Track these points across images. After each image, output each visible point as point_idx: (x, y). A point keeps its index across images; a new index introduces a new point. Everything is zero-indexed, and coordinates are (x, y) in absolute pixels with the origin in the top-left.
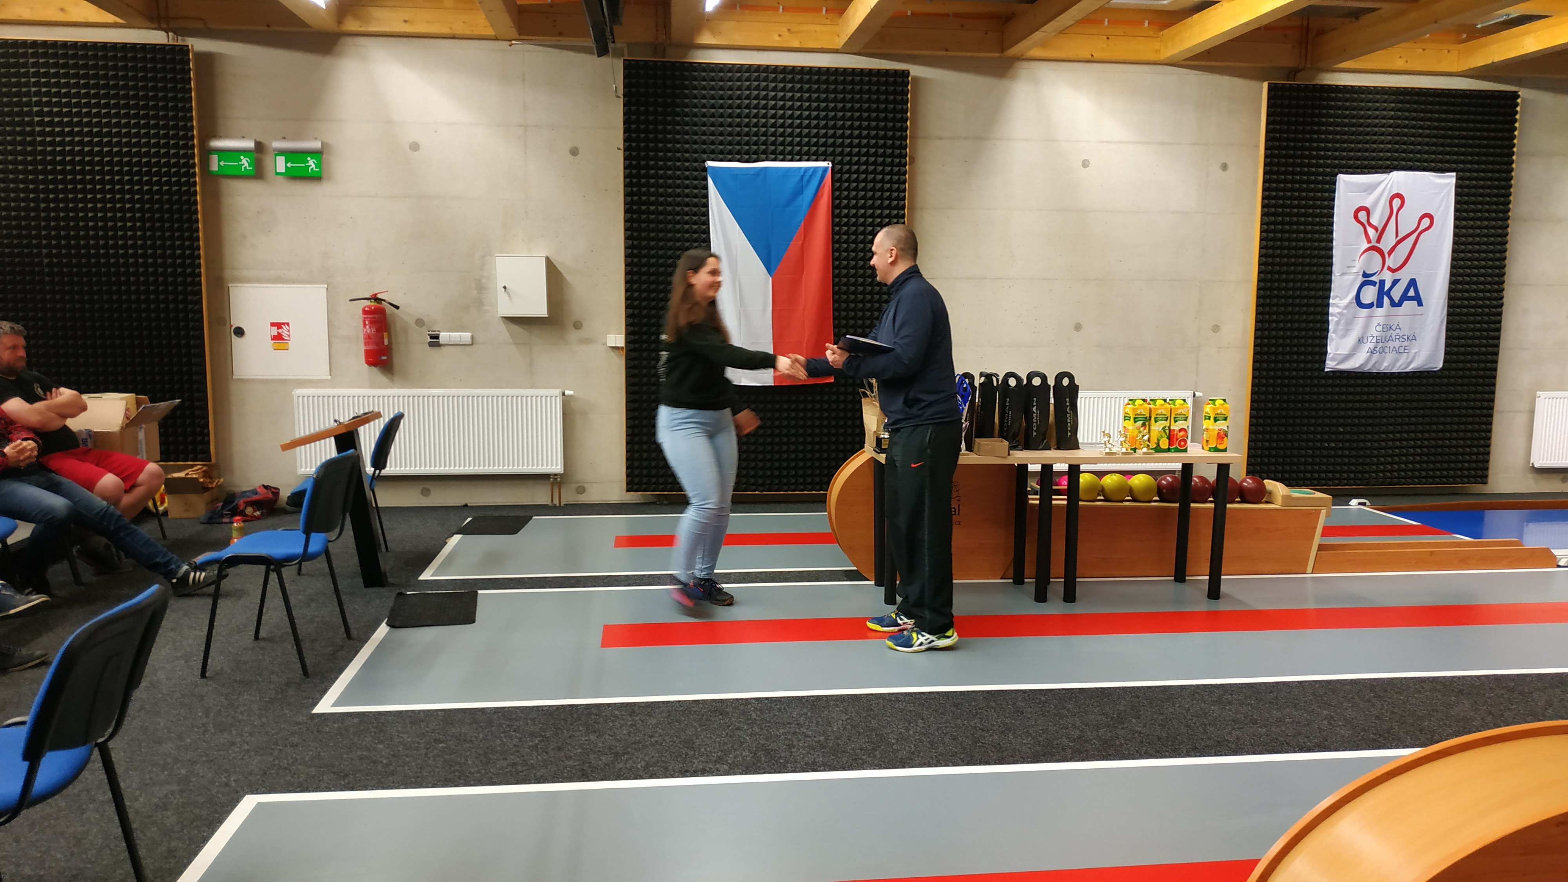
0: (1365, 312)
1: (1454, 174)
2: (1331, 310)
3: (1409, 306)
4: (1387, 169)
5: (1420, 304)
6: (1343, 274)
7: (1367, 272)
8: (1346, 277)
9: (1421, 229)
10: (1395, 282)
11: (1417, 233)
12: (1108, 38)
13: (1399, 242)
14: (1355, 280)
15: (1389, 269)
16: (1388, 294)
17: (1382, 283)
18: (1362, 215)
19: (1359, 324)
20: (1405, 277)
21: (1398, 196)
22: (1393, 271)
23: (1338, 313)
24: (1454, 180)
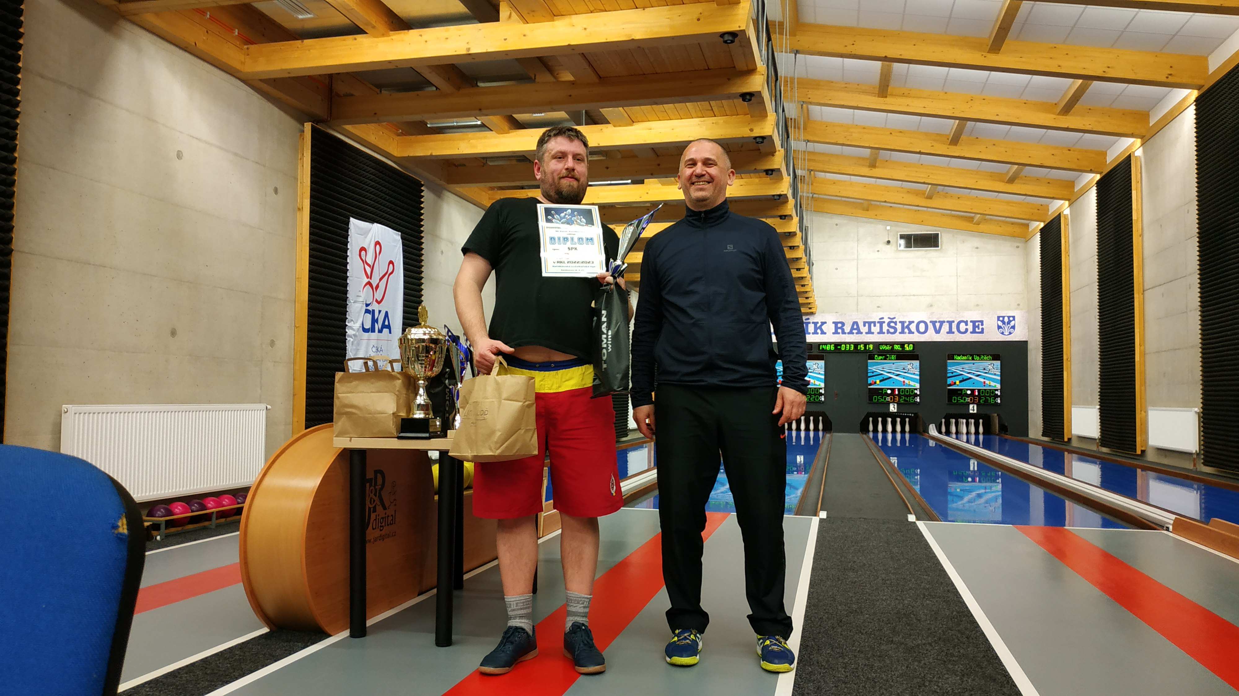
0: (366, 334)
1: (400, 233)
2: (349, 332)
3: (386, 331)
4: (372, 221)
5: (390, 332)
6: (355, 302)
7: (368, 303)
8: (357, 305)
9: (390, 272)
10: (380, 312)
11: (388, 274)
12: (207, 32)
13: (381, 279)
14: (362, 307)
15: (377, 301)
16: (377, 321)
17: (374, 311)
18: (363, 253)
19: (364, 343)
20: (384, 307)
21: (378, 243)
22: (379, 302)
23: (354, 335)
24: (399, 238)
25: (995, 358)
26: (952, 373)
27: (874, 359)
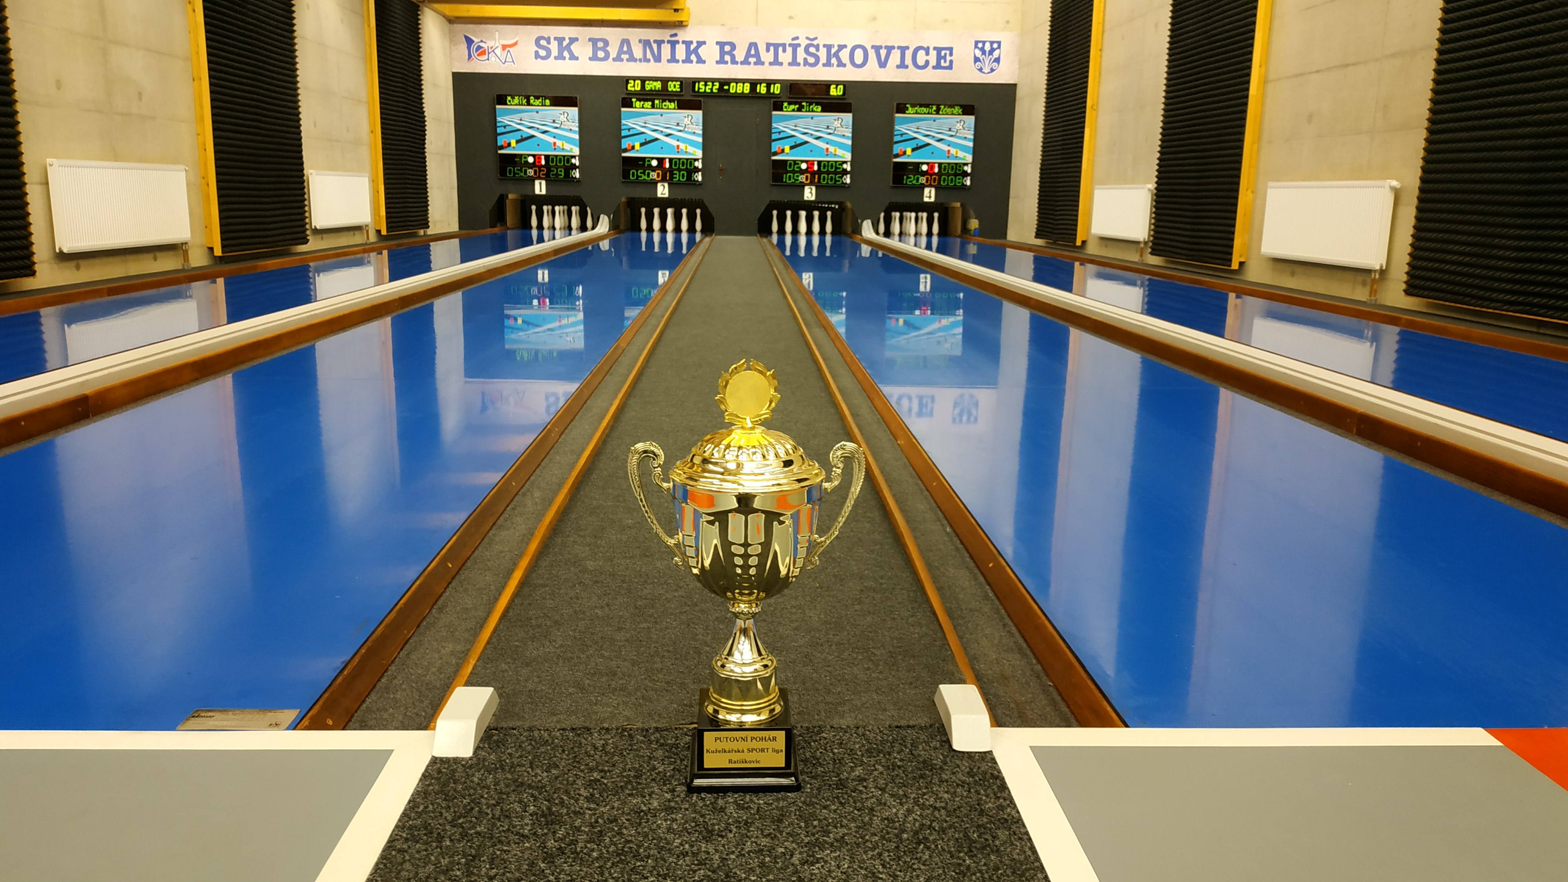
25: (967, 110)
26: (902, 135)
27: (782, 110)
